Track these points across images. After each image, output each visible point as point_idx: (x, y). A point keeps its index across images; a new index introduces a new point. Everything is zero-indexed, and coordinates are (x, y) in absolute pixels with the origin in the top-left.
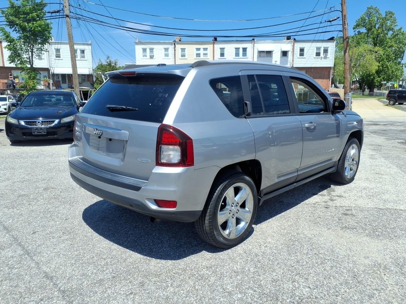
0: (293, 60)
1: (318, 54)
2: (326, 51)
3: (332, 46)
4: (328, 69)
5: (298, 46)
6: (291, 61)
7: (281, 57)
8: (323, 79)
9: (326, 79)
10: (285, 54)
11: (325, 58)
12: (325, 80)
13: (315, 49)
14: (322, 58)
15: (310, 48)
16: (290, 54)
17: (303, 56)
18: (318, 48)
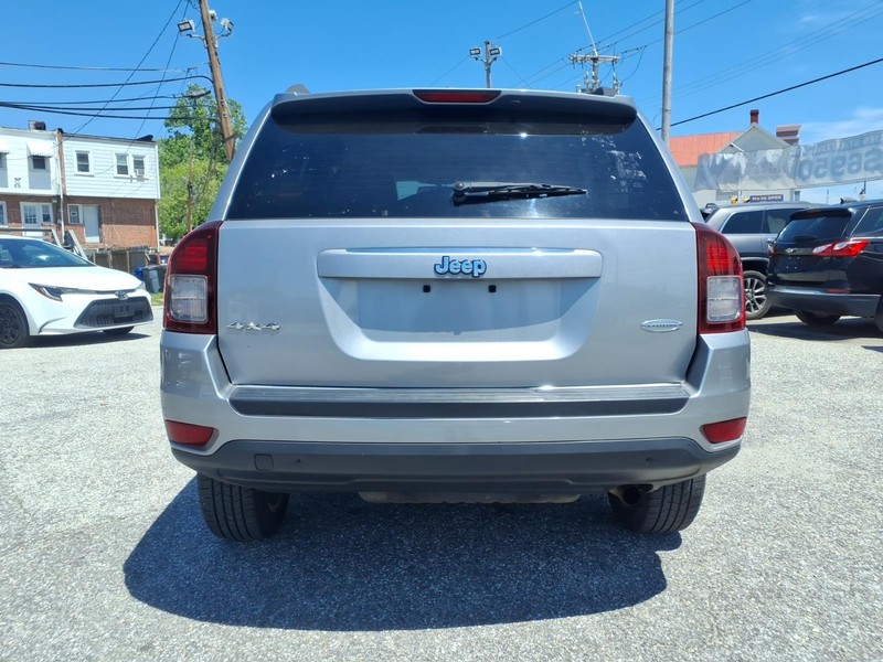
0: (63, 180)
1: (123, 170)
2: (139, 164)
3: (151, 155)
4: (149, 203)
5: (72, 148)
6: (59, 181)
7: (30, 171)
8: (141, 224)
9: (148, 224)
10: (39, 162)
11: (141, 178)
12: (144, 227)
13: (115, 158)
14: (131, 178)
15: (103, 155)
16: (53, 164)
17: (87, 170)
18: (122, 157)
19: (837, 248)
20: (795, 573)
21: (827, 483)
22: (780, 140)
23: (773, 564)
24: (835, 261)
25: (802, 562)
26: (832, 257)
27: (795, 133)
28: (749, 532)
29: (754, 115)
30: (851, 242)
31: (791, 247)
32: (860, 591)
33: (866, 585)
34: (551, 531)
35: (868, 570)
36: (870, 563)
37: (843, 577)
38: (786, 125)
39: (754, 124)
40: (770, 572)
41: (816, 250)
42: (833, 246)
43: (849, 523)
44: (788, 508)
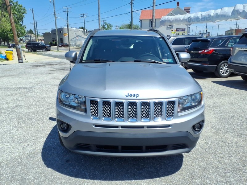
19: (205, 51)
20: (209, 176)
21: (212, 137)
22: (185, 11)
23: (202, 173)
24: (205, 55)
25: (211, 171)
26: (204, 54)
27: (189, 9)
28: (193, 160)
29: (178, 3)
30: (210, 50)
31: (193, 50)
32: (229, 182)
33: (230, 179)
34: (134, 165)
35: (229, 173)
36: (229, 170)
37: (223, 177)
38: (187, 7)
39: (178, 6)
40: (202, 176)
41: (200, 52)
42: (204, 51)
43: (220, 153)
44: (203, 148)
